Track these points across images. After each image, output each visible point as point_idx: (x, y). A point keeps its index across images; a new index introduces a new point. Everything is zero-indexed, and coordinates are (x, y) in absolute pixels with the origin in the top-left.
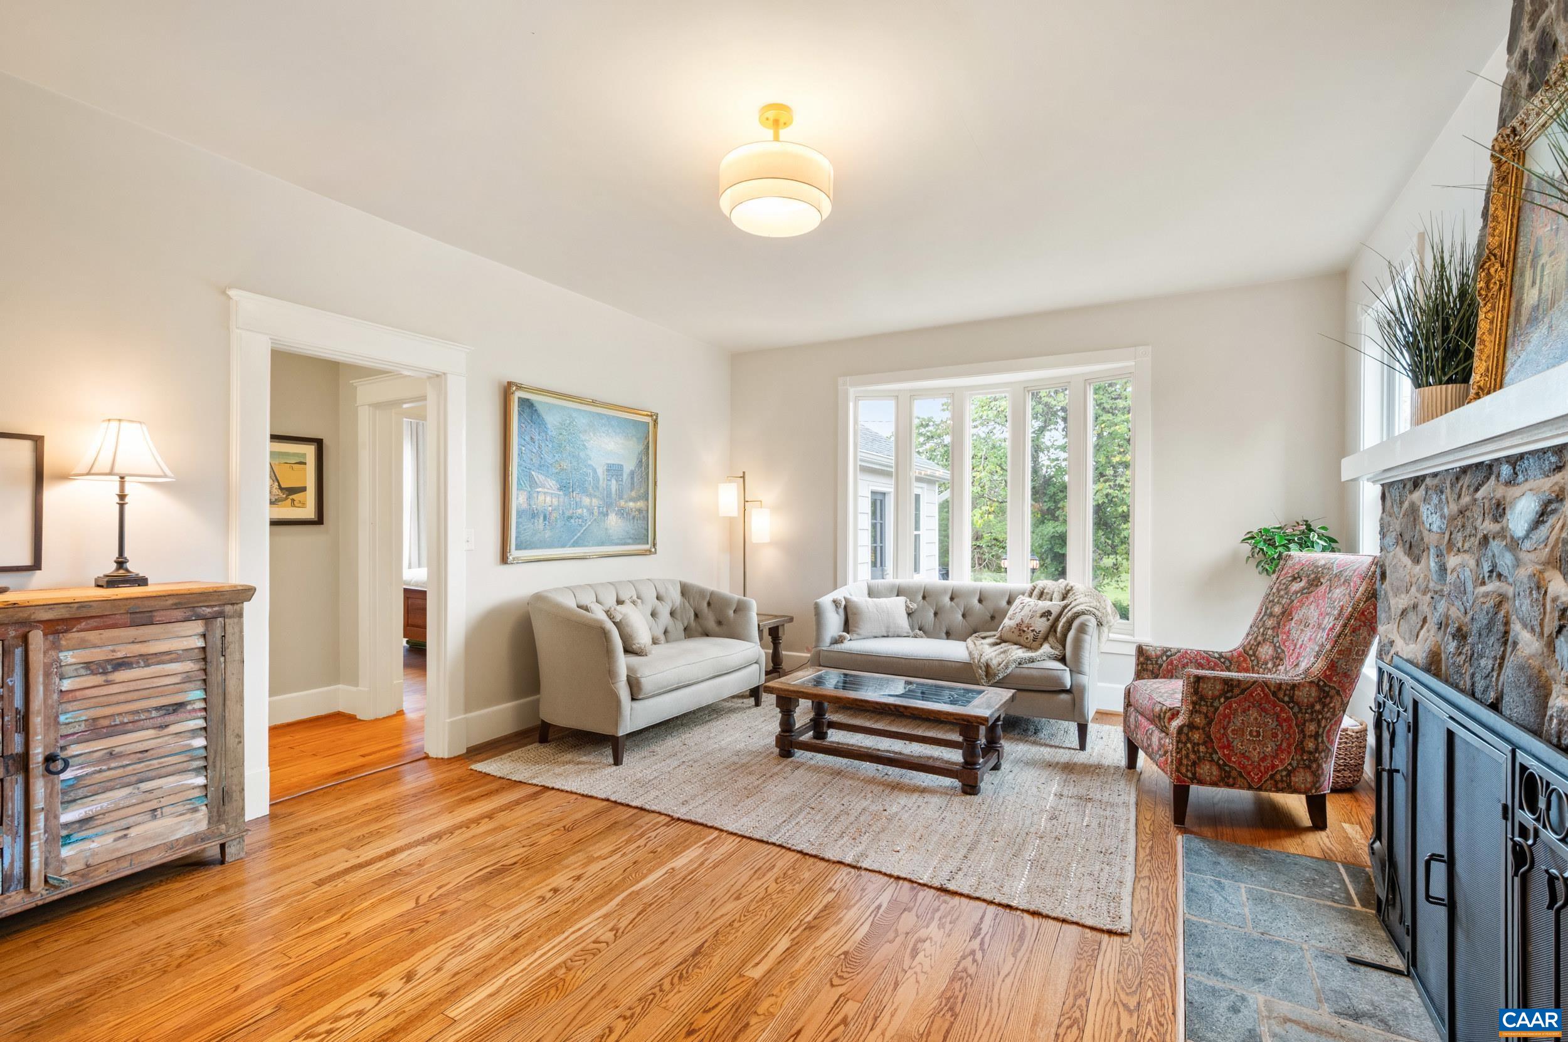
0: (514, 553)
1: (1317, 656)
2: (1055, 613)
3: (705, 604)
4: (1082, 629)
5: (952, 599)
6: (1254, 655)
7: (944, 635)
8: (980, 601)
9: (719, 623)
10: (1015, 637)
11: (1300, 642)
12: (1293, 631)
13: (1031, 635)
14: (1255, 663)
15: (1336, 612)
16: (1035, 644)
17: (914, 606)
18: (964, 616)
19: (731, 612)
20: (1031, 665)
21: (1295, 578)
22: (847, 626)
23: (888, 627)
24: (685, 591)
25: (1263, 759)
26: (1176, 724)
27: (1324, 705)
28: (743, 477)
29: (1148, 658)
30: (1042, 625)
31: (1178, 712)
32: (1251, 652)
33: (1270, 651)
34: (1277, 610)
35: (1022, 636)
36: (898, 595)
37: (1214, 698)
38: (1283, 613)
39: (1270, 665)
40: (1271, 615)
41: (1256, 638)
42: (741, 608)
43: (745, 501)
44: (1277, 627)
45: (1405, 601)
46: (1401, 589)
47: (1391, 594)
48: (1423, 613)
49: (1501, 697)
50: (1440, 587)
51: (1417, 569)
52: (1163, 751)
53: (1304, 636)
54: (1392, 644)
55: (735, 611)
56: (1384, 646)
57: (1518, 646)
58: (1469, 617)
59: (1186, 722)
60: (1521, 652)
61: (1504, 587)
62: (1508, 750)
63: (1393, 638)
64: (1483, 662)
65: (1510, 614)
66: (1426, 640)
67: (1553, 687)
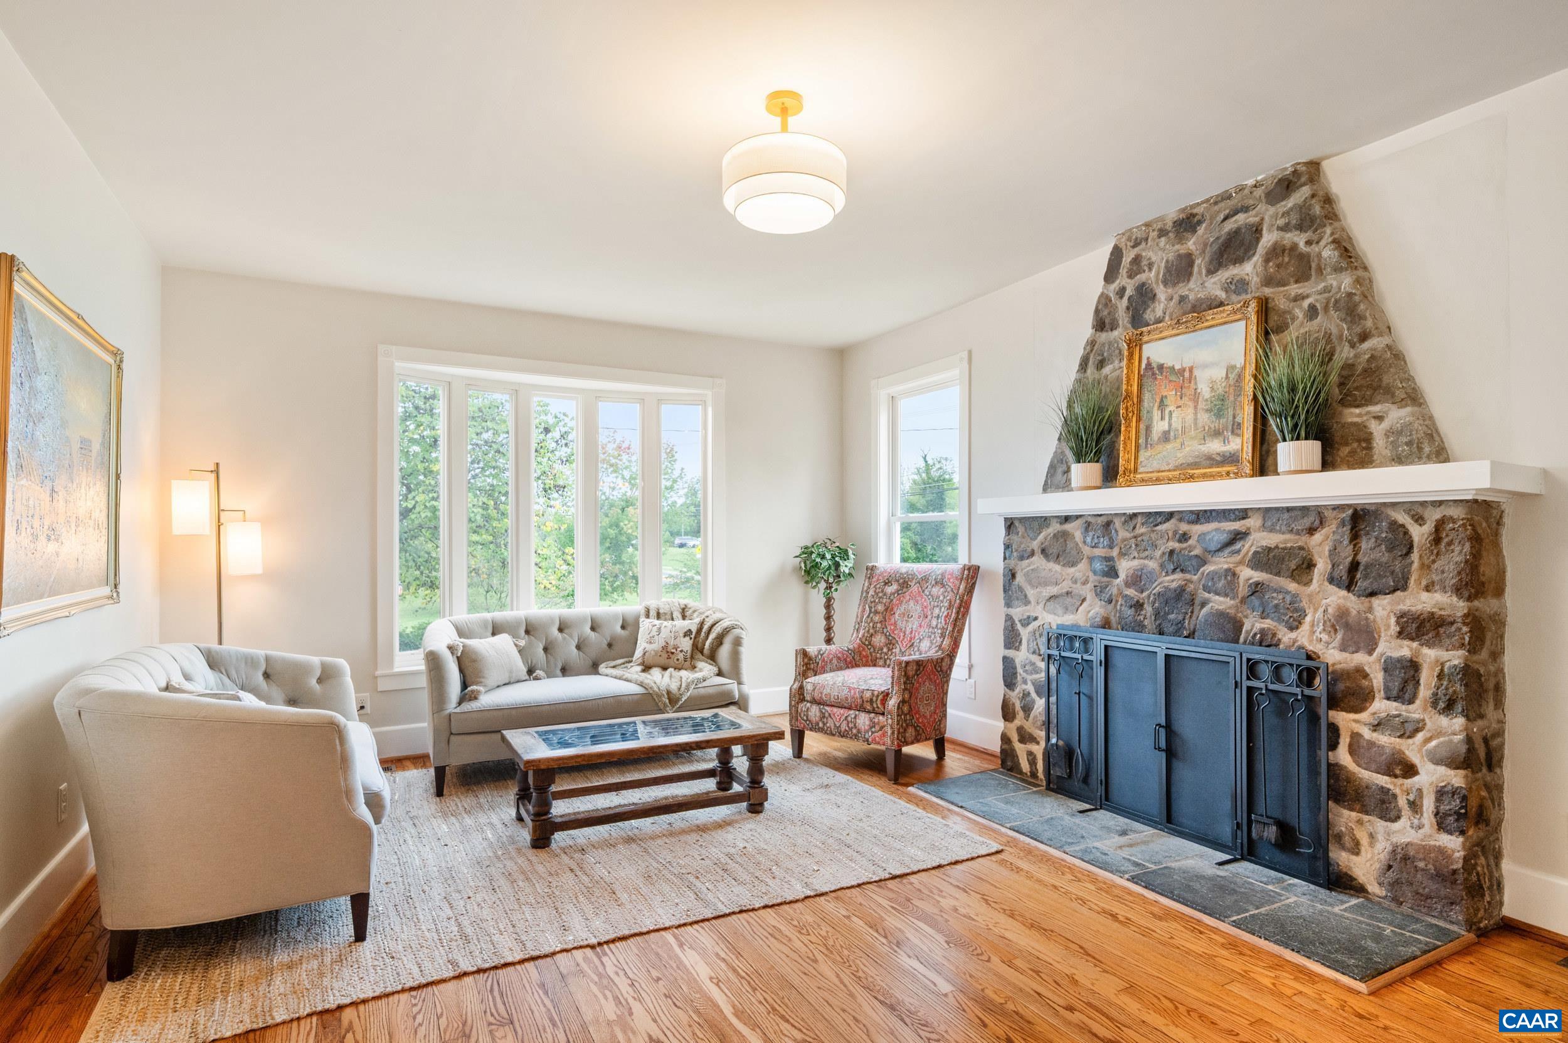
1: (943, 636)
2: (694, 631)
3: (261, 678)
4: (737, 642)
5: (561, 630)
6: (870, 644)
7: (558, 672)
8: (593, 629)
10: (663, 660)
11: (908, 630)
12: (899, 623)
13: (681, 656)
14: (872, 650)
15: (946, 604)
16: (688, 663)
17: (522, 643)
18: (578, 647)
19: (314, 682)
20: (705, 684)
21: (887, 583)
22: (465, 680)
23: (511, 672)
24: (213, 661)
25: (931, 716)
26: (892, 703)
28: (216, 471)
29: (810, 659)
30: (686, 644)
31: (888, 694)
32: (867, 643)
33: (883, 640)
34: (880, 608)
35: (666, 659)
36: (494, 634)
37: (913, 677)
38: (886, 610)
39: (885, 650)
40: (876, 612)
41: (868, 631)
42: (327, 675)
43: (219, 510)
44: (884, 621)
45: (1054, 590)
46: (1046, 584)
47: (1029, 587)
48: (1080, 596)
49: (1194, 632)
50: (1108, 579)
51: (1072, 570)
52: (877, 728)
53: (913, 624)
54: (1036, 619)
55: (320, 680)
56: (1020, 621)
57: (1210, 605)
58: (1145, 594)
59: (901, 698)
60: (1217, 607)
61: (1188, 576)
62: (1237, 655)
63: (1035, 615)
64: (1172, 617)
65: (1196, 590)
66: (1089, 611)
67: (1246, 621)
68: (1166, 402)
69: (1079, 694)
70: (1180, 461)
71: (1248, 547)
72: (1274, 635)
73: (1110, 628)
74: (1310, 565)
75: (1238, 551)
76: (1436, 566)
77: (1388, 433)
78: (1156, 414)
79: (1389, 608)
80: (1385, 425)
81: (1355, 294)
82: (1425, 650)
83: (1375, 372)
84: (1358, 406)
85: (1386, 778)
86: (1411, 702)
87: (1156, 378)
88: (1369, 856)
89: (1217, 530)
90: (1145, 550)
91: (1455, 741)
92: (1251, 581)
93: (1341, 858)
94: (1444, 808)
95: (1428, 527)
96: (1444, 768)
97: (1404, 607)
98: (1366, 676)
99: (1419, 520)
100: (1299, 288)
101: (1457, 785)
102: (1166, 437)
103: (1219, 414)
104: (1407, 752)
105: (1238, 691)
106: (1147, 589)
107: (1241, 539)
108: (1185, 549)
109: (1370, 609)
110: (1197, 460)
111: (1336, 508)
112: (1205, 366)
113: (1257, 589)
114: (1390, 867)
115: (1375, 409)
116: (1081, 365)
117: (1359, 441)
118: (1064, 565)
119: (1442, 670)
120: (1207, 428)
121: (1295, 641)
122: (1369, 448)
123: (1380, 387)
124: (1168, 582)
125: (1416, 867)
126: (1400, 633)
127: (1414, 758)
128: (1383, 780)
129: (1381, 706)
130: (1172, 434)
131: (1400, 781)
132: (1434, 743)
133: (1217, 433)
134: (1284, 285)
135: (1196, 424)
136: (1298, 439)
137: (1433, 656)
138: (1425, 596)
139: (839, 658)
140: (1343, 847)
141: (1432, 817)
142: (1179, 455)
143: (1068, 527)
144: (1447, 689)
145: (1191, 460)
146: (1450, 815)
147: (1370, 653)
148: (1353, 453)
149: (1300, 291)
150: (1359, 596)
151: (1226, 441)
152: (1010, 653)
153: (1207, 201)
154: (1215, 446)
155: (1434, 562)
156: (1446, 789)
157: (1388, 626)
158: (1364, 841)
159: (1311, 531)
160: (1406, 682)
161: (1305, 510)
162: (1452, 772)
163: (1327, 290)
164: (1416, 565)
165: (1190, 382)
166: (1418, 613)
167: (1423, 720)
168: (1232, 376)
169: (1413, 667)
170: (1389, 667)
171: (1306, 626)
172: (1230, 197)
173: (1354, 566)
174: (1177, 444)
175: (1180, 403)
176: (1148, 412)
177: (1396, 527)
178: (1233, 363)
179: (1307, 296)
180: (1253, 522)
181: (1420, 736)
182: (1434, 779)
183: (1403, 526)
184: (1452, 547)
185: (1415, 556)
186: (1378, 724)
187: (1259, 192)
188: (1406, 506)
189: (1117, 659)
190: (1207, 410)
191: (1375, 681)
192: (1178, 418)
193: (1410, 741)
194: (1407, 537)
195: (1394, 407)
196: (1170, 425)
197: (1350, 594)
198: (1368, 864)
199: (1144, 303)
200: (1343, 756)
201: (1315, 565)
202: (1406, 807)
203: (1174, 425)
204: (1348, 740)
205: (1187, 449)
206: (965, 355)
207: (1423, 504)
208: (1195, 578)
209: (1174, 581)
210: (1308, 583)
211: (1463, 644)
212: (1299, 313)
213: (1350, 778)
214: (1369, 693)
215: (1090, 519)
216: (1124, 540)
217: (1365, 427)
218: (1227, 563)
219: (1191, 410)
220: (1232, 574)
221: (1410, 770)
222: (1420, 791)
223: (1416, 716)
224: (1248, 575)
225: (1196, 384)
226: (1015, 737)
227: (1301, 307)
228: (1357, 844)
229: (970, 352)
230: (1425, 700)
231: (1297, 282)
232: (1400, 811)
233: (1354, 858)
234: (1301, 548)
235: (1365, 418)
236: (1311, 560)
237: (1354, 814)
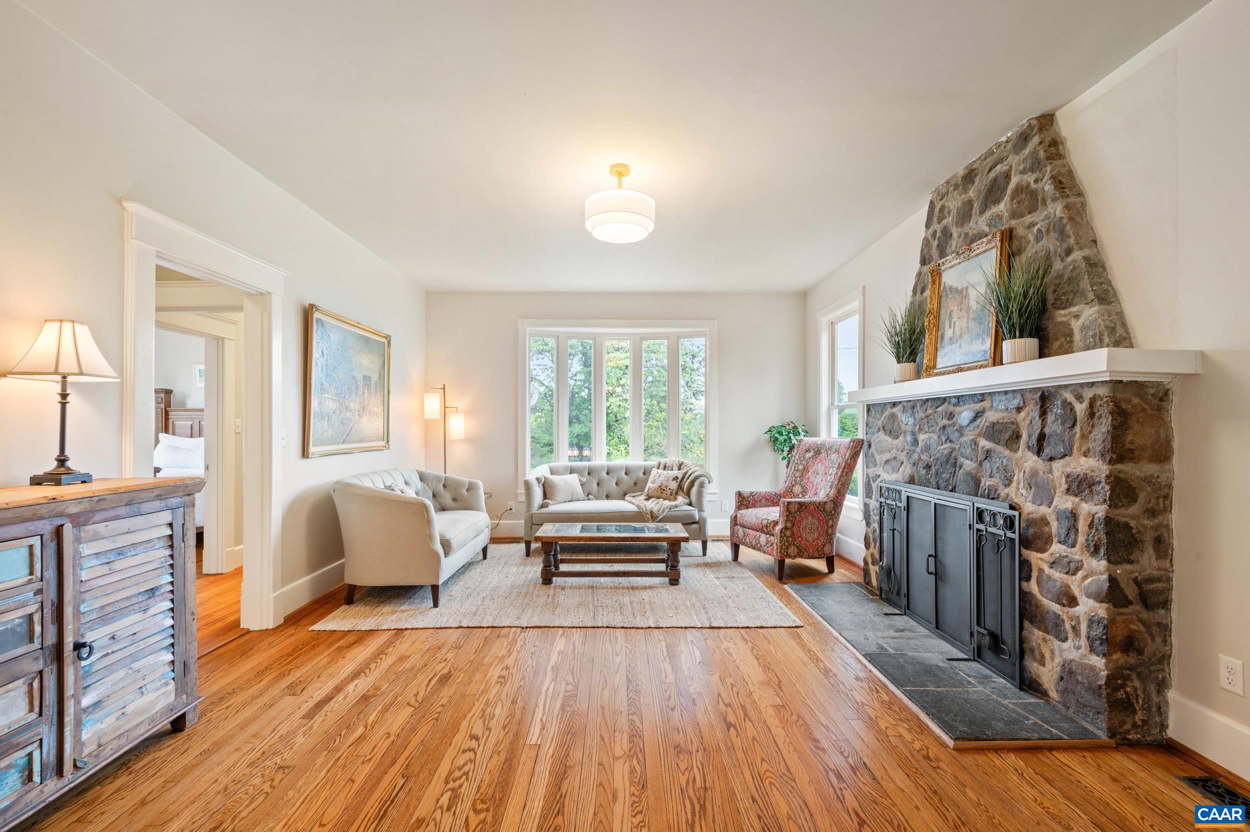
0: (312, 449)
1: (831, 487)
2: (680, 477)
3: (442, 487)
4: (702, 485)
5: (608, 473)
7: (605, 497)
8: (626, 474)
9: (455, 500)
10: (658, 494)
11: (815, 483)
12: (811, 478)
13: (668, 492)
15: (837, 466)
16: (673, 497)
17: (584, 479)
18: (617, 484)
19: (464, 491)
20: (676, 509)
21: (807, 451)
22: (545, 496)
23: (573, 494)
24: (422, 477)
25: (814, 541)
26: (778, 528)
27: (835, 511)
28: (444, 389)
29: (744, 498)
30: (674, 485)
31: (777, 523)
33: (800, 489)
34: (801, 467)
35: (661, 493)
36: (571, 474)
37: (796, 512)
38: (804, 469)
40: (798, 470)
41: (791, 483)
42: (471, 488)
43: (445, 407)
44: (801, 477)
45: (888, 456)
46: (884, 451)
47: (877, 454)
48: (900, 460)
49: (955, 487)
50: (914, 448)
51: (897, 441)
52: (770, 544)
53: (818, 479)
54: (879, 476)
55: (467, 490)
56: (872, 478)
57: (964, 467)
58: (931, 459)
59: (784, 526)
60: (967, 468)
61: (953, 445)
62: (971, 504)
63: (878, 474)
64: (944, 476)
65: (957, 455)
66: (904, 471)
67: (982, 479)
68: (953, 315)
69: (894, 530)
70: (958, 359)
71: (984, 422)
72: (996, 490)
73: (914, 484)
74: (1017, 436)
75: (979, 426)
76: (1092, 436)
77: (1084, 328)
78: (947, 325)
79: (1061, 470)
80: (1080, 322)
81: (1063, 218)
82: (1083, 504)
83: (1075, 279)
84: (1063, 309)
85: (1058, 606)
86: (1073, 546)
87: (948, 297)
88: (1050, 668)
89: (968, 410)
90: (932, 426)
91: (1102, 580)
92: (985, 449)
93: (1033, 666)
94: (1093, 633)
95: (1085, 404)
96: (1092, 600)
97: (1069, 470)
98: (1048, 524)
99: (1079, 398)
100: (1031, 218)
101: (1101, 616)
102: (952, 340)
103: (980, 321)
104: (1072, 587)
105: (972, 531)
106: (933, 455)
107: (980, 416)
108: (951, 425)
109: (1051, 471)
111: (1031, 391)
112: (974, 285)
113: (988, 455)
114: (1062, 678)
115: (1074, 309)
116: (913, 291)
117: (1065, 336)
118: (893, 438)
119: (1092, 521)
121: (1007, 495)
122: (1071, 342)
123: (1078, 291)
124: (943, 449)
125: (1077, 680)
126: (1068, 490)
127: (1076, 591)
128: (1056, 607)
129: (1057, 548)
130: (955, 338)
131: (1066, 609)
132: (1089, 580)
133: (979, 337)
134: (1022, 217)
135: (968, 330)
136: (1015, 337)
137: (1087, 510)
138: (1083, 460)
139: (767, 499)
140: (1035, 659)
141: (1086, 640)
143: (895, 410)
144: (1093, 536)
146: (1097, 640)
147: (1049, 505)
148: (1061, 346)
149: (1032, 220)
150: (1044, 460)
151: (983, 342)
152: (868, 500)
153: (980, 158)
155: (1090, 432)
156: (1094, 619)
157: (1061, 484)
158: (1047, 656)
159: (1019, 409)
160: (1069, 529)
161: (1016, 392)
162: (1097, 605)
163: (1047, 217)
164: (1078, 435)
165: (966, 299)
166: (1077, 474)
167: (1082, 561)
168: (988, 292)
169: (1073, 516)
170: (1060, 515)
171: (1014, 484)
172: (993, 153)
173: (1042, 437)
175: (960, 315)
176: (943, 323)
177: (1067, 405)
178: (990, 282)
179: (1036, 224)
180: (987, 403)
181: (1080, 574)
182: (1087, 609)
183: (1070, 404)
184: (1101, 420)
185: (1077, 429)
186: (1054, 563)
187: (1009, 146)
188: (1073, 387)
189: (914, 506)
190: (974, 319)
191: (1053, 528)
192: (958, 326)
193: (1074, 578)
194: (1073, 412)
195: (1087, 307)
196: (954, 331)
197: (1040, 459)
198: (1050, 674)
199: (946, 241)
200: (1033, 587)
201: (1020, 436)
202: (1070, 630)
203: (956, 331)
204: (1036, 574)
205: (962, 349)
206: (861, 289)
207: (1082, 385)
208: (957, 446)
209: (945, 449)
210: (1016, 451)
211: (1105, 500)
212: (1031, 238)
213: (1038, 605)
214: (1049, 537)
215: (905, 404)
216: (921, 419)
217: (1069, 324)
218: (973, 435)
219: (965, 320)
220: (975, 443)
221: (1072, 601)
222: (1078, 617)
223: (1077, 557)
224: (983, 444)
225: (969, 299)
226: (870, 561)
227: (1032, 232)
228: (1043, 657)
229: (864, 288)
230: (1082, 545)
231: (1029, 213)
232: (1067, 633)
233: (1041, 668)
234: (1012, 423)
235: (1068, 317)
236: (1018, 432)
237: (1041, 633)
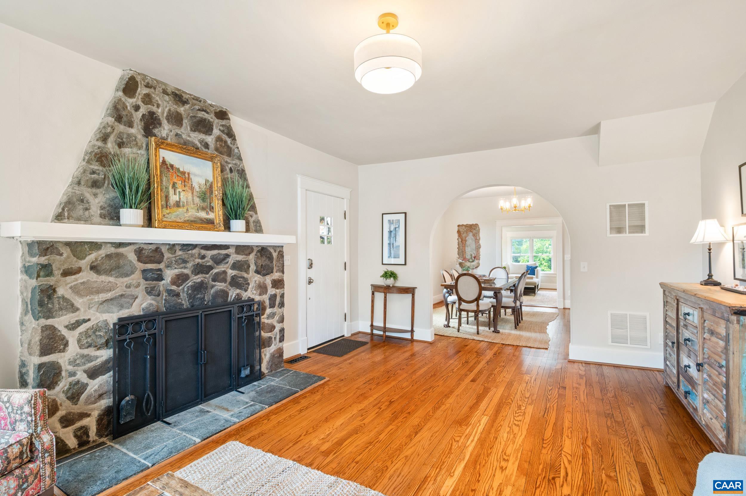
45: (109, 295)
46: (98, 291)
47: (76, 298)
48: (133, 296)
49: (209, 302)
50: (157, 282)
51: (126, 279)
54: (89, 320)
56: (66, 327)
57: (216, 287)
58: (181, 288)
60: (220, 288)
61: (205, 275)
62: (234, 306)
64: (199, 296)
65: (208, 282)
66: (142, 304)
67: (230, 292)
68: (177, 186)
70: (187, 219)
71: (231, 260)
75: (227, 263)
77: (254, 222)
78: (171, 191)
79: (269, 279)
82: (278, 291)
85: (270, 333)
86: (275, 307)
87: (169, 171)
88: (265, 362)
89: (219, 253)
90: (182, 264)
91: (281, 315)
92: (232, 275)
94: (281, 335)
95: (277, 253)
96: (280, 324)
97: (272, 278)
99: (275, 251)
101: (283, 327)
102: (178, 204)
103: (204, 200)
104: (274, 323)
105: (235, 321)
106: (182, 285)
107: (228, 257)
108: (204, 262)
109: (265, 280)
110: (195, 220)
111: (257, 246)
112: (195, 175)
113: (233, 278)
114: (269, 362)
115: (250, 213)
118: (116, 277)
120: (199, 205)
121: (247, 295)
122: (249, 226)
124: (195, 279)
125: (275, 357)
126: (272, 286)
128: (269, 335)
129: (268, 311)
130: (181, 204)
131: (273, 332)
133: (203, 209)
134: (222, 155)
135: (193, 202)
138: (276, 274)
141: (279, 339)
142: (186, 215)
143: (121, 250)
144: (281, 300)
145: (192, 219)
146: (282, 337)
147: (266, 295)
149: (227, 160)
150: (263, 276)
151: (207, 213)
153: (191, 95)
154: (203, 215)
155: (277, 264)
156: (281, 330)
157: (270, 285)
158: (264, 358)
159: (249, 254)
160: (274, 301)
161: (248, 247)
162: (282, 324)
163: (236, 164)
164: (274, 265)
165: (189, 180)
167: (276, 312)
168: (208, 185)
170: (270, 298)
171: (249, 290)
172: (200, 101)
173: (261, 266)
174: (185, 210)
175: (184, 189)
176: (166, 188)
177: (270, 253)
178: (208, 179)
179: (230, 163)
180: (231, 251)
181: (276, 316)
182: (279, 328)
183: (272, 253)
184: (280, 259)
186: (268, 317)
187: (212, 109)
188: (273, 247)
190: (198, 197)
191: (267, 303)
192: (184, 196)
193: (274, 319)
194: (273, 256)
195: (254, 213)
196: (180, 199)
197: (261, 276)
198: (265, 364)
201: (250, 267)
202: (274, 339)
203: (182, 200)
205: (190, 213)
208: (208, 276)
209: (198, 279)
210: (249, 273)
212: (227, 169)
213: (263, 338)
214: (266, 308)
215: (142, 246)
216: (168, 258)
217: (248, 218)
218: (224, 268)
219: (190, 194)
220: (225, 272)
221: (274, 328)
222: (276, 333)
224: (231, 273)
225: (192, 182)
227: (228, 166)
228: (263, 360)
230: (277, 305)
231: (226, 155)
232: (273, 341)
234: (246, 261)
235: (248, 215)
236: (249, 265)
